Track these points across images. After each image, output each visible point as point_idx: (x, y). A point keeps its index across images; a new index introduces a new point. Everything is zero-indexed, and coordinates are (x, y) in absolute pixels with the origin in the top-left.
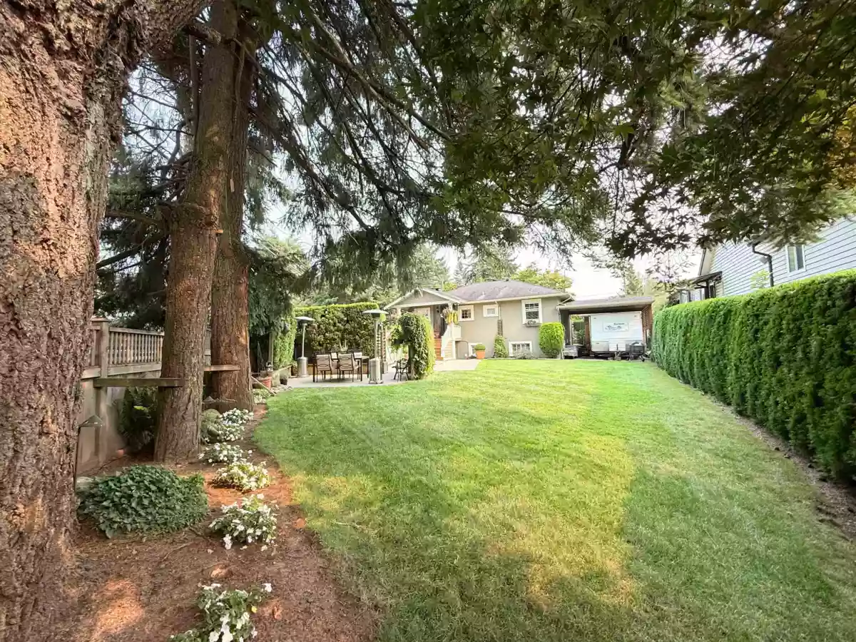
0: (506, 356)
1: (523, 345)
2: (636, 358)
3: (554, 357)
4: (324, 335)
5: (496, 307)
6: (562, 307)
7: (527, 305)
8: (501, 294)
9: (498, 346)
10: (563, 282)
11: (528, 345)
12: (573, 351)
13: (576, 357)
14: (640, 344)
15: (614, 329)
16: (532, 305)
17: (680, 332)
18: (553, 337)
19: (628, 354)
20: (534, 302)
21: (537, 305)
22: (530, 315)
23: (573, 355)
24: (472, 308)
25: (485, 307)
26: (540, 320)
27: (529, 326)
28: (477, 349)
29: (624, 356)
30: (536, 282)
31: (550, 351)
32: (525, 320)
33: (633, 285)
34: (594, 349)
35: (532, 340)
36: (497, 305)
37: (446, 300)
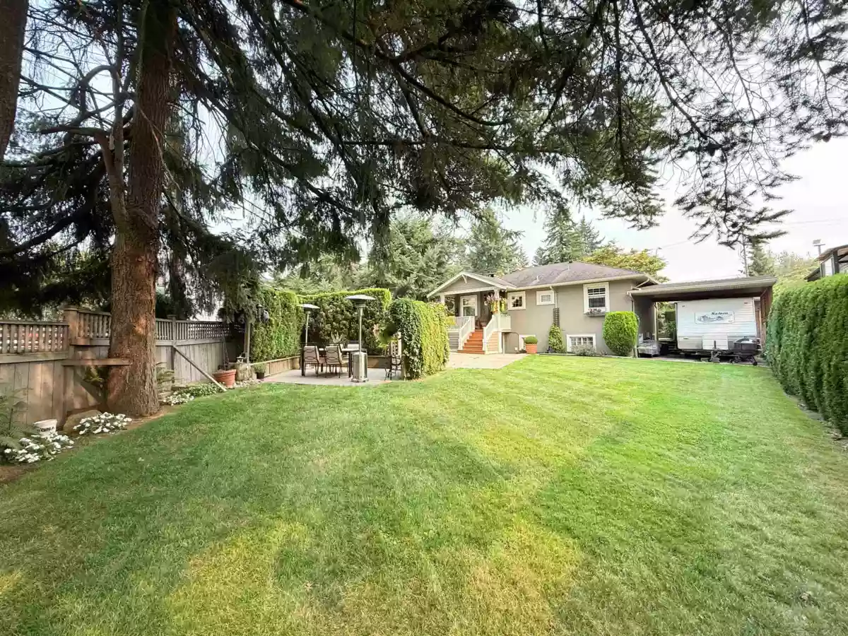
0: (562, 351)
1: (585, 339)
2: (743, 360)
3: (624, 354)
4: (332, 325)
5: (552, 293)
6: (635, 292)
7: (590, 291)
8: (558, 278)
9: (554, 340)
10: (651, 263)
11: (591, 339)
12: (653, 348)
13: (655, 356)
14: (750, 342)
15: (711, 320)
16: (596, 290)
17: (802, 326)
18: (621, 329)
19: (732, 353)
20: (599, 286)
21: (603, 290)
22: (593, 303)
23: (652, 353)
24: (523, 294)
25: (539, 294)
26: (607, 309)
27: (591, 315)
28: (527, 342)
29: (726, 357)
30: (615, 265)
31: (618, 346)
32: (587, 309)
33: (758, 265)
34: (682, 345)
35: (595, 332)
36: (552, 291)
37: (491, 286)
